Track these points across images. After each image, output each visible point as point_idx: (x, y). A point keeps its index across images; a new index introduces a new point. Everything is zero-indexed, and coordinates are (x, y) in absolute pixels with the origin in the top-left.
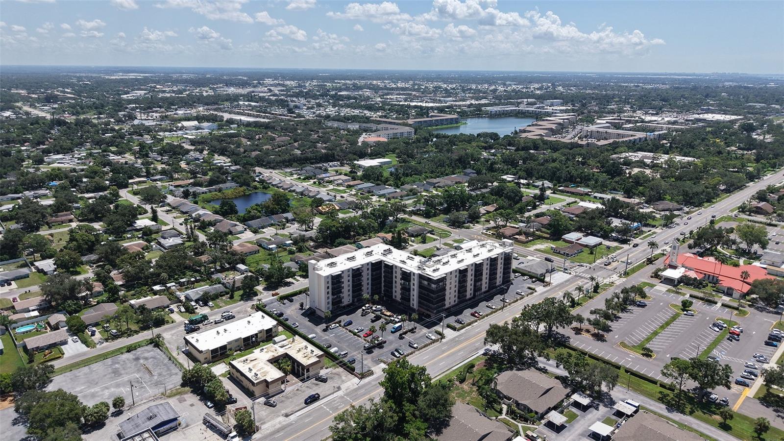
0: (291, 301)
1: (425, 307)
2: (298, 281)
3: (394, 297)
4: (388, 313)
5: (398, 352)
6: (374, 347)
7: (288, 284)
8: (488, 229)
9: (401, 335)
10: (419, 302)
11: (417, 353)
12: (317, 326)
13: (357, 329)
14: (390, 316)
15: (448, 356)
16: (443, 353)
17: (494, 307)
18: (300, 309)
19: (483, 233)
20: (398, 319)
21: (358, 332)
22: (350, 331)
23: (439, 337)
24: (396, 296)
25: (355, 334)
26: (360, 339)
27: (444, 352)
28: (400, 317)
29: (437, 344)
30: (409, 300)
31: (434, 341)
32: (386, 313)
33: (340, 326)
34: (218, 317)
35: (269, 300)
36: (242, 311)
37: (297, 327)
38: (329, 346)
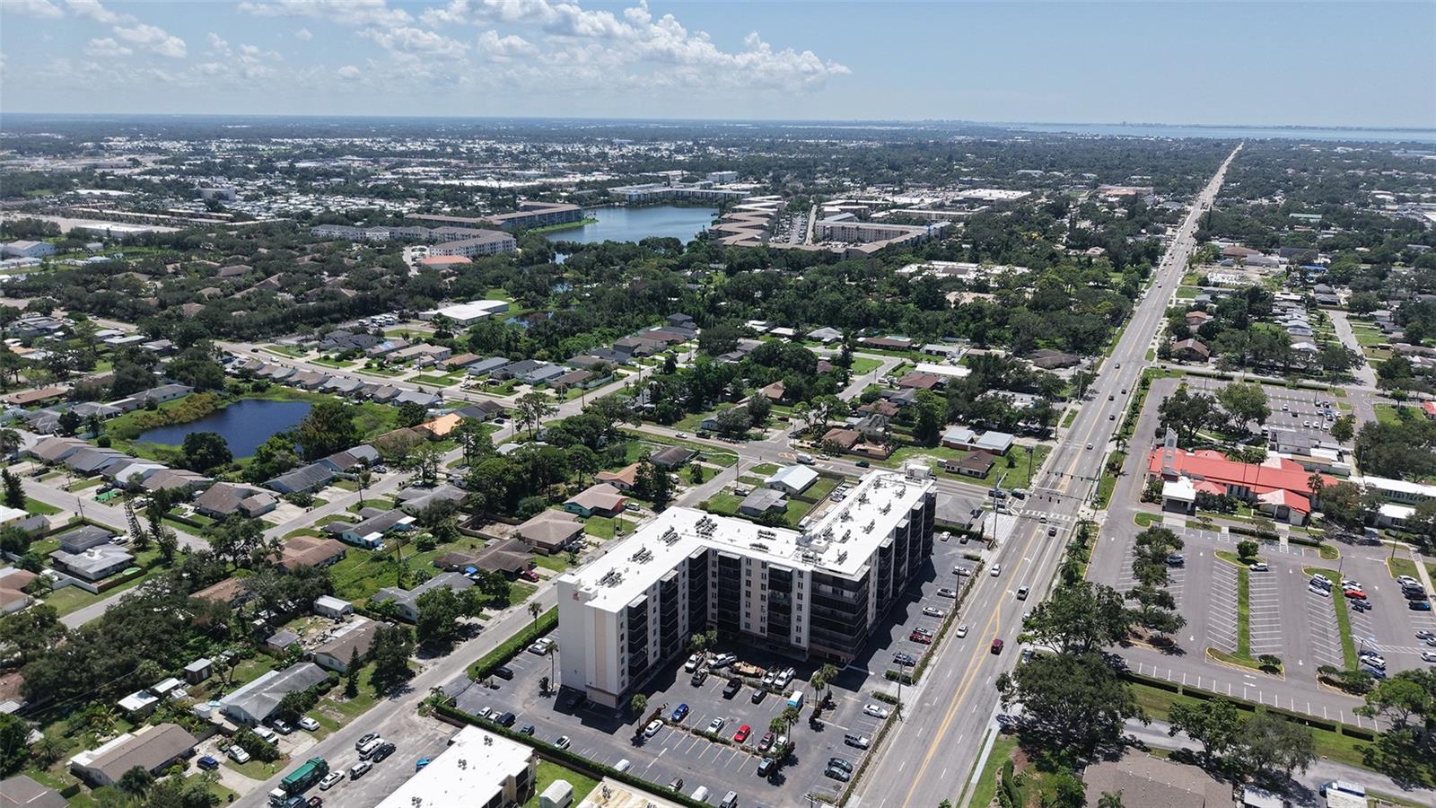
0: (508, 676)
1: (828, 642)
2: (487, 618)
3: (743, 628)
4: (751, 670)
5: (837, 765)
6: (780, 765)
7: (469, 632)
8: (797, 436)
9: (812, 721)
10: (812, 633)
11: (875, 758)
12: (612, 732)
13: (713, 726)
14: (756, 675)
15: (942, 752)
16: (926, 748)
17: (940, 613)
18: (541, 694)
19: (794, 447)
20: (782, 679)
21: (717, 731)
22: (697, 733)
23: (894, 707)
24: (748, 626)
25: (713, 739)
26: (729, 748)
27: (925, 743)
28: (784, 675)
29: (898, 728)
30: (787, 632)
31: (891, 721)
32: (744, 669)
33: (665, 723)
34: (347, 757)
35: (452, 683)
36: (403, 728)
37: (568, 745)
38: (679, 786)
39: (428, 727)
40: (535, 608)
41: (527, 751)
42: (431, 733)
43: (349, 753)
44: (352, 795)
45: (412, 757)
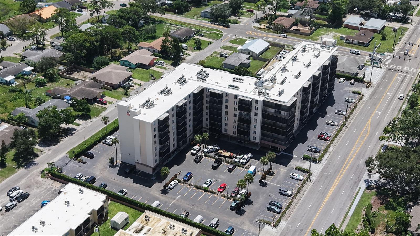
0: (91, 156)
1: (270, 139)
2: (78, 125)
3: (223, 131)
4: (228, 154)
5: (274, 205)
6: (242, 204)
7: (68, 132)
8: (258, 21)
9: (261, 182)
10: (262, 134)
11: (295, 201)
12: (150, 187)
13: (206, 183)
14: (230, 157)
15: (333, 198)
16: (324, 197)
17: (336, 124)
18: (110, 166)
19: (256, 28)
20: (244, 159)
21: (208, 186)
22: (197, 187)
23: (307, 175)
24: (226, 130)
25: (206, 190)
26: (215, 195)
27: (324, 194)
28: (246, 157)
29: (308, 186)
30: (248, 134)
31: (305, 182)
32: (223, 154)
33: (180, 182)
34: (3, 199)
35: (59, 160)
36: (33, 185)
37: (126, 193)
38: (187, 215)
39: (47, 184)
40: (105, 120)
41: (103, 197)
42: (49, 187)
43: (4, 197)
44: (6, 220)
45: (39, 199)
